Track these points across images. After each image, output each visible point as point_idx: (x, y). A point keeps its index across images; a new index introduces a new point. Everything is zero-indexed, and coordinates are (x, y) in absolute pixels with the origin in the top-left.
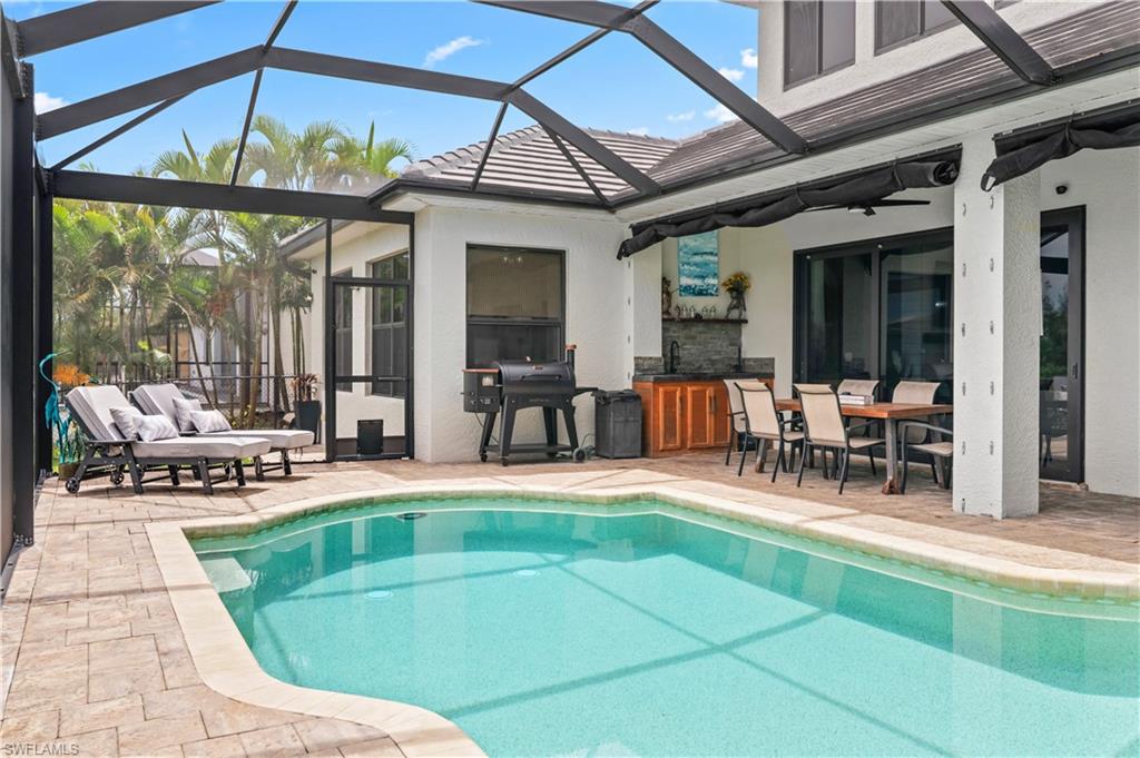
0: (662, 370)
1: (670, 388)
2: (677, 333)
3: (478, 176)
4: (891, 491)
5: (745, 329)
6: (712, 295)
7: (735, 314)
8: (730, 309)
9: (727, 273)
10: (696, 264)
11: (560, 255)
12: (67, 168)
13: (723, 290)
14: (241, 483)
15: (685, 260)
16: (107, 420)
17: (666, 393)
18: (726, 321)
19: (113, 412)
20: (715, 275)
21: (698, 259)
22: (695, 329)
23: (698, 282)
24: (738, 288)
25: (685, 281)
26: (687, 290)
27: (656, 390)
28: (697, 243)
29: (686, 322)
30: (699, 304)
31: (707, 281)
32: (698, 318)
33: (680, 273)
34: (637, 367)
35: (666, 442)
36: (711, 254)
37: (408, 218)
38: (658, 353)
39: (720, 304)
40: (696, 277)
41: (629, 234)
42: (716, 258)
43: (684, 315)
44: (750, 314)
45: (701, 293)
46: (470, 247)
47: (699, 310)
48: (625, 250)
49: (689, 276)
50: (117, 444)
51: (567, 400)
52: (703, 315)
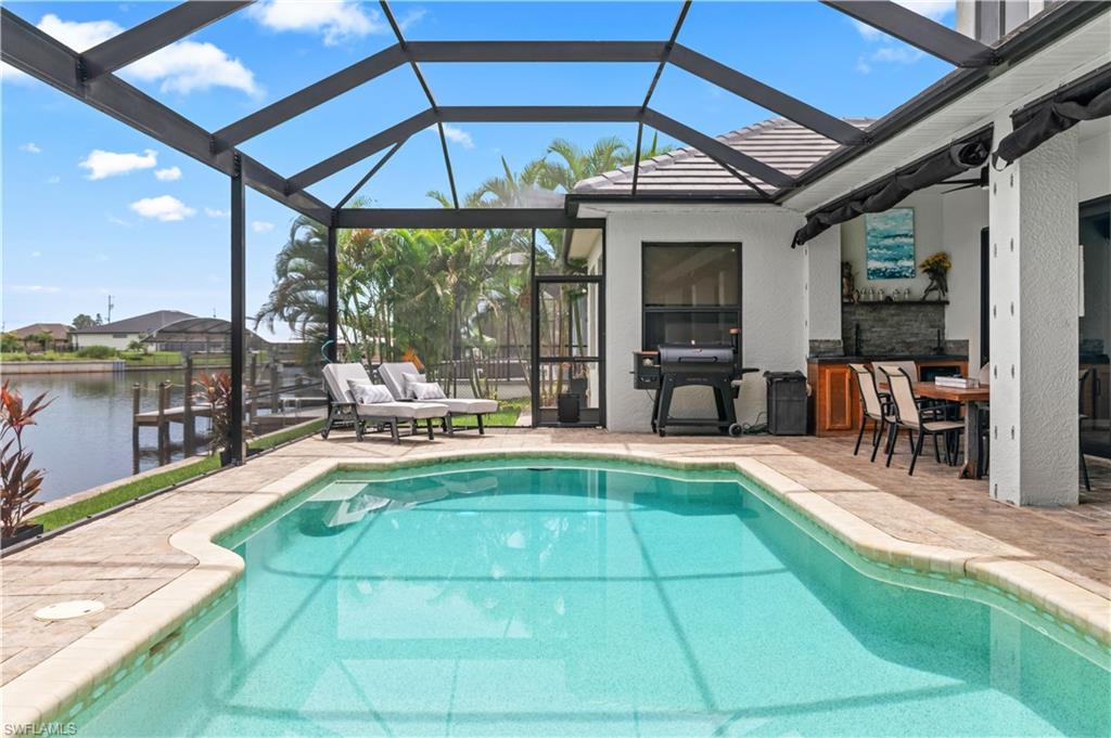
0: (841, 352)
1: (838, 369)
2: (861, 315)
3: (635, 184)
4: (965, 475)
5: (948, 310)
6: (906, 277)
7: (934, 296)
8: (928, 290)
9: (925, 254)
10: (888, 248)
11: (738, 246)
13: (920, 271)
14: (431, 438)
15: (874, 244)
16: (344, 388)
17: (832, 375)
18: (923, 303)
19: (349, 382)
20: (910, 257)
21: (889, 242)
22: (884, 313)
23: (890, 265)
24: (938, 270)
25: (873, 265)
26: (876, 273)
27: (822, 373)
28: (888, 227)
29: (874, 306)
30: (891, 287)
31: (900, 263)
32: (888, 301)
33: (869, 257)
34: (812, 350)
35: (832, 421)
36: (906, 236)
37: (600, 223)
38: (838, 336)
39: (918, 285)
40: (886, 260)
41: (805, 222)
42: (912, 240)
43: (871, 298)
44: (951, 296)
45: (892, 275)
46: (645, 245)
47: (890, 292)
48: (800, 238)
49: (877, 260)
50: (347, 405)
51: (724, 379)
52: (895, 298)
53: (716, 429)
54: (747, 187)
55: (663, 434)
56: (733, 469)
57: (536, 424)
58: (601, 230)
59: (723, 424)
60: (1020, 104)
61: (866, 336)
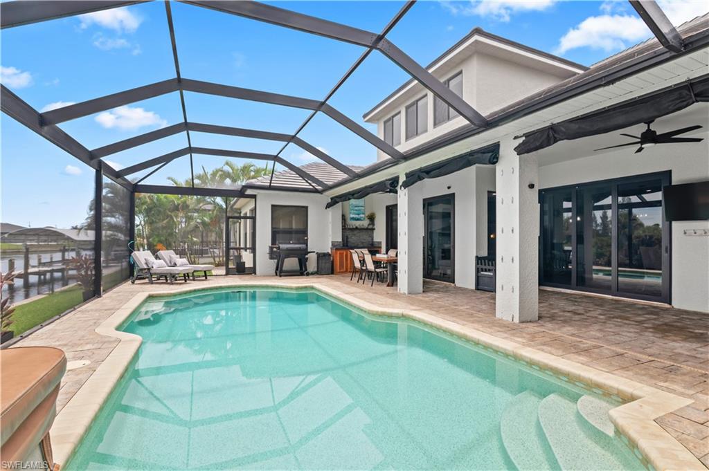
0: (342, 245)
1: (342, 252)
2: (348, 233)
3: (271, 183)
4: (388, 286)
5: (375, 232)
6: (362, 220)
7: (370, 227)
8: (369, 225)
9: (367, 213)
10: (356, 210)
11: (306, 208)
12: (139, 184)
13: (366, 218)
14: (186, 281)
15: (352, 209)
16: (143, 262)
17: (340, 253)
18: (367, 229)
19: (145, 259)
20: (363, 214)
21: (356, 208)
22: (356, 232)
23: (357, 216)
24: (372, 218)
25: (352, 216)
26: (353, 219)
27: (336, 253)
29: (352, 229)
30: (358, 224)
31: (360, 215)
32: (357, 228)
33: (350, 213)
34: (332, 245)
35: (340, 269)
36: (362, 206)
37: (254, 197)
38: (341, 240)
39: (366, 223)
40: (356, 214)
41: (330, 201)
42: (364, 208)
43: (351, 227)
44: (375, 227)
45: (358, 220)
46: (272, 206)
47: (357, 225)
48: (329, 206)
49: (353, 214)
50: (145, 269)
51: (302, 255)
52: (359, 227)
53: (299, 273)
54: (311, 187)
55: (280, 276)
56: (312, 288)
57: (227, 274)
58: (254, 200)
59: (302, 271)
60: (408, 172)
61: (349, 240)
